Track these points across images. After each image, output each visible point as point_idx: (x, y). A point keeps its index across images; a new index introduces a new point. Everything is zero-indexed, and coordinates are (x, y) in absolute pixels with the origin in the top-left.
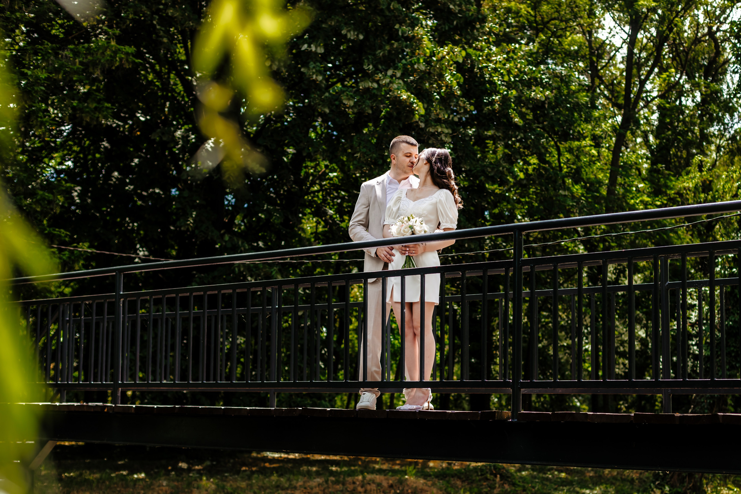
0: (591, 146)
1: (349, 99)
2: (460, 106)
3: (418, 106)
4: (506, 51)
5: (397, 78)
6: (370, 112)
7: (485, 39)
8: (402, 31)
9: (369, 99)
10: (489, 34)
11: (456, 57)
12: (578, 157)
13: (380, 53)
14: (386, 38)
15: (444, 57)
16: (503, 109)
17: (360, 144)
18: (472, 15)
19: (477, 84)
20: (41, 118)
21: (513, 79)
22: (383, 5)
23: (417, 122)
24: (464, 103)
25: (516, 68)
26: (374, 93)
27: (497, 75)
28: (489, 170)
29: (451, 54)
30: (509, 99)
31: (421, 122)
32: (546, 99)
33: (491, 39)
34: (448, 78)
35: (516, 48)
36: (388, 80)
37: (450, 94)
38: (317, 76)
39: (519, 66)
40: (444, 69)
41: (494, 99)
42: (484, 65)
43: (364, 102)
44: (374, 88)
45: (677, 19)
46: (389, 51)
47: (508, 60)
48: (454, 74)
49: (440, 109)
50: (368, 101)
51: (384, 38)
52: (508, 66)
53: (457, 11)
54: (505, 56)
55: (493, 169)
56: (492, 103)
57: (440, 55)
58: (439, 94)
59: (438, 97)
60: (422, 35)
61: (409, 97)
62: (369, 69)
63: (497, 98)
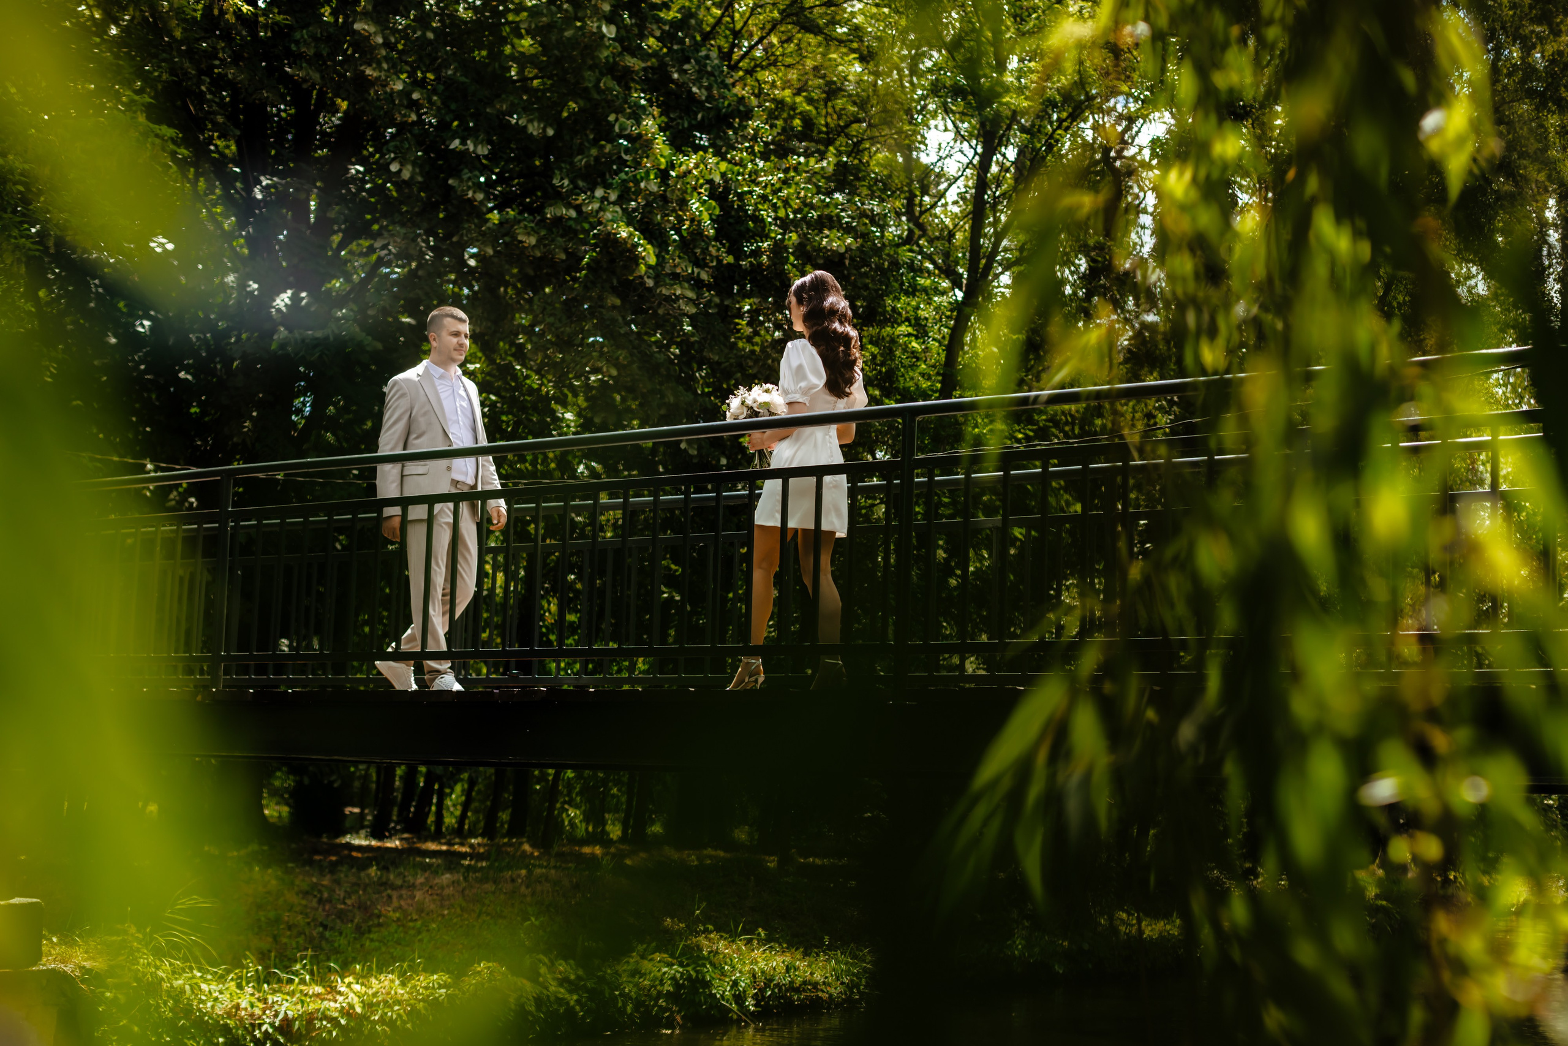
0: (909, 335)
1: (529, 234)
2: (711, 255)
3: (645, 250)
4: (784, 167)
5: (609, 203)
6: (563, 256)
7: (747, 148)
8: (621, 125)
9: (562, 236)
10: (754, 139)
11: (710, 173)
12: (891, 352)
13: (581, 161)
14: (591, 136)
15: (690, 172)
16: (775, 264)
17: (544, 309)
18: (729, 105)
19: (731, 220)
20: (16, 238)
21: (791, 216)
22: (590, 81)
23: (641, 277)
24: (718, 250)
25: (798, 198)
26: (570, 227)
27: (766, 207)
28: (751, 363)
29: (702, 166)
30: (786, 248)
31: (649, 277)
32: (846, 252)
33: (756, 148)
34: (695, 206)
35: (799, 163)
36: (596, 206)
37: (697, 233)
38: (474, 192)
39: (802, 194)
40: (689, 191)
41: (760, 247)
42: (746, 189)
43: (553, 240)
44: (570, 218)
45: (1059, 132)
46: (597, 159)
47: (785, 182)
48: (705, 201)
49: (680, 257)
50: (559, 239)
51: (587, 135)
52: (784, 193)
53: (704, 98)
54: (781, 175)
55: (756, 361)
56: (757, 253)
57: (684, 168)
58: (678, 232)
59: (676, 237)
60: (653, 134)
61: (631, 235)
62: (562, 186)
63: (765, 245)
